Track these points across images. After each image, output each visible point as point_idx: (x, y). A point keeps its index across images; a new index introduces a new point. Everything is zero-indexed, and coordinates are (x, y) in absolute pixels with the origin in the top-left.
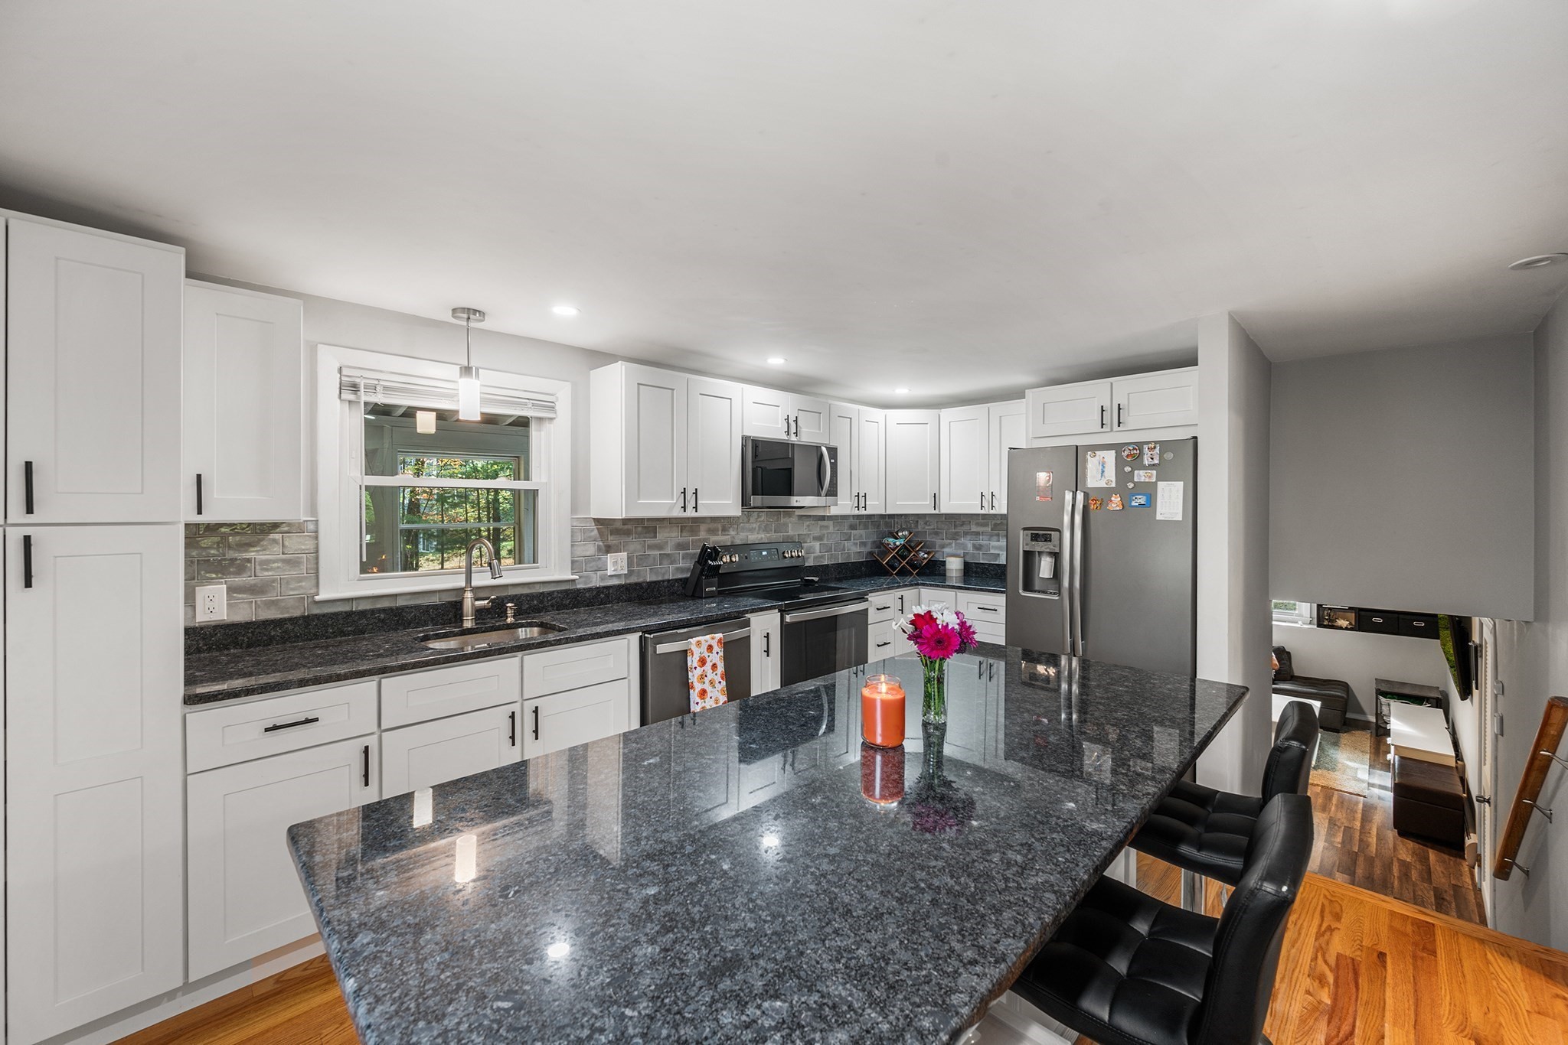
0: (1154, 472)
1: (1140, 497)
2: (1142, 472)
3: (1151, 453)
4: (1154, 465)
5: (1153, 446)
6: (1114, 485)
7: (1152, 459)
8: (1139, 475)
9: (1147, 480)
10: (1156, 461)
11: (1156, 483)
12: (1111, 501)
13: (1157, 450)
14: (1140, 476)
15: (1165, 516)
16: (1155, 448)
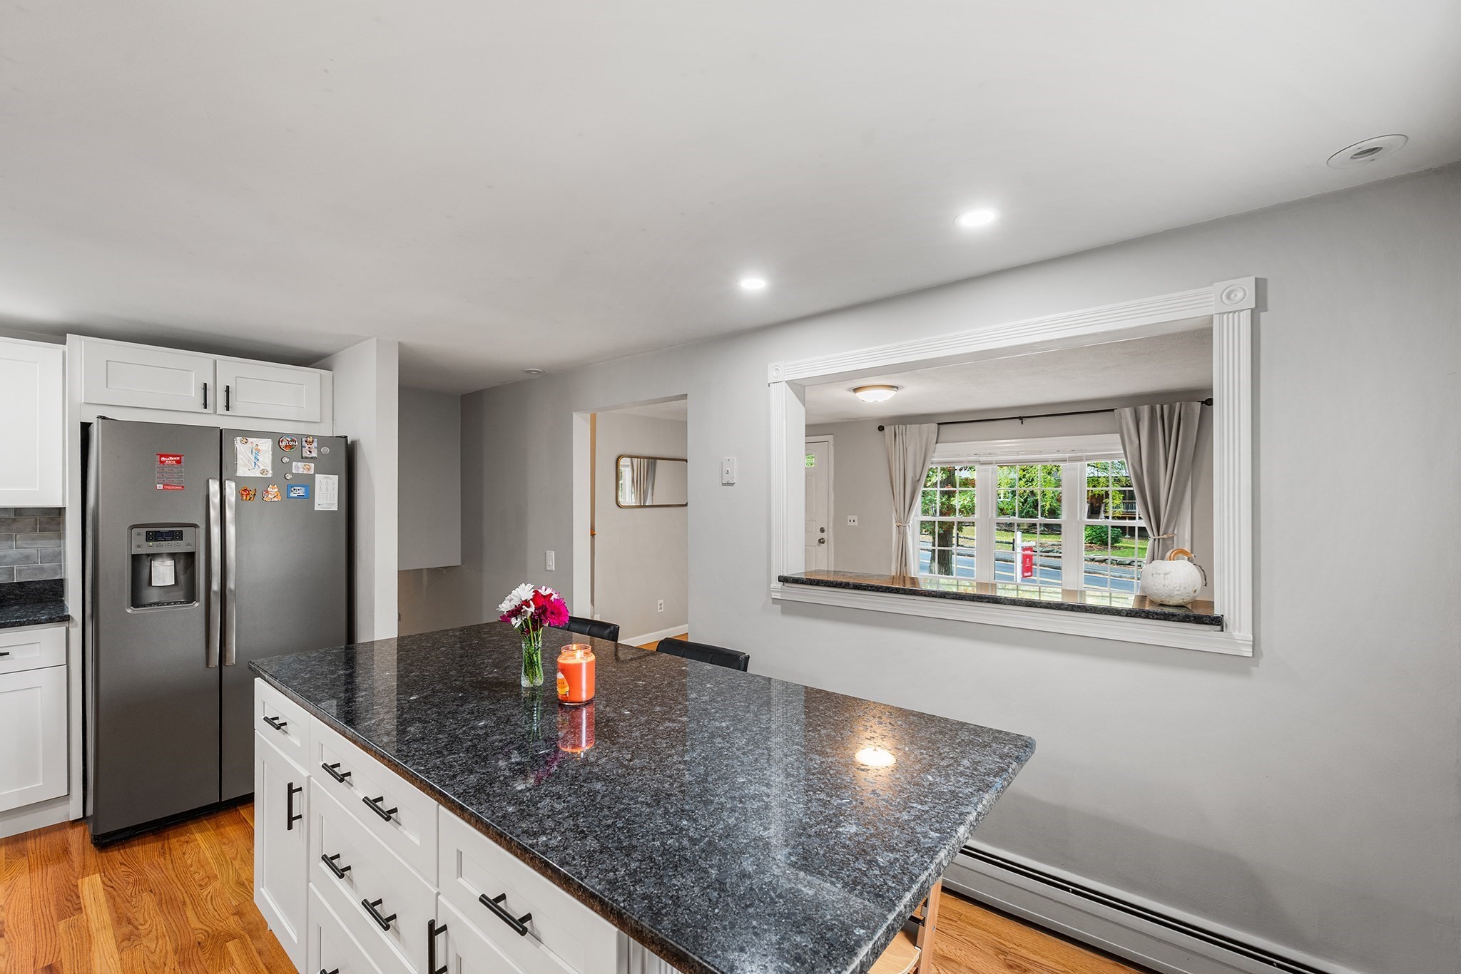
0: (312, 465)
1: (299, 488)
2: (300, 464)
3: (309, 446)
4: (312, 458)
5: (311, 440)
6: (270, 475)
7: (310, 452)
8: (297, 466)
9: (305, 472)
10: (314, 454)
11: (314, 475)
12: (267, 492)
13: (315, 444)
14: (299, 467)
15: (323, 506)
16: (313, 442)
